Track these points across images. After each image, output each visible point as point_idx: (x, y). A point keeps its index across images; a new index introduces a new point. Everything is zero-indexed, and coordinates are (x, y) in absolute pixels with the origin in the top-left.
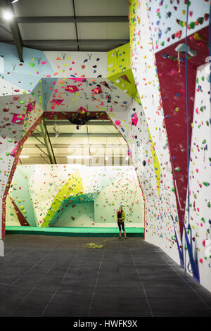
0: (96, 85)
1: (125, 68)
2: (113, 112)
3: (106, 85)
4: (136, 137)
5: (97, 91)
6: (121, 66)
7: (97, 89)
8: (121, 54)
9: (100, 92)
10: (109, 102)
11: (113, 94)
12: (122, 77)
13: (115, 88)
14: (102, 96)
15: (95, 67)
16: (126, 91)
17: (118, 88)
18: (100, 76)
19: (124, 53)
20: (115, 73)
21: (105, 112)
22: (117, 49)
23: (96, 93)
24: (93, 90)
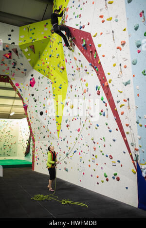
0: (8, 51)
1: (34, 40)
2: (14, 77)
3: (16, 52)
4: (33, 95)
5: (8, 56)
6: (31, 38)
7: (8, 54)
8: (31, 30)
9: (10, 58)
10: (14, 67)
11: (19, 61)
12: (30, 47)
13: (22, 56)
14: (10, 61)
15: (10, 35)
16: (30, 60)
17: (25, 57)
18: (13, 43)
19: (34, 29)
20: (26, 42)
21: (8, 77)
22: (28, 26)
23: (7, 58)
24: (4, 55)
